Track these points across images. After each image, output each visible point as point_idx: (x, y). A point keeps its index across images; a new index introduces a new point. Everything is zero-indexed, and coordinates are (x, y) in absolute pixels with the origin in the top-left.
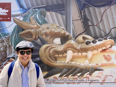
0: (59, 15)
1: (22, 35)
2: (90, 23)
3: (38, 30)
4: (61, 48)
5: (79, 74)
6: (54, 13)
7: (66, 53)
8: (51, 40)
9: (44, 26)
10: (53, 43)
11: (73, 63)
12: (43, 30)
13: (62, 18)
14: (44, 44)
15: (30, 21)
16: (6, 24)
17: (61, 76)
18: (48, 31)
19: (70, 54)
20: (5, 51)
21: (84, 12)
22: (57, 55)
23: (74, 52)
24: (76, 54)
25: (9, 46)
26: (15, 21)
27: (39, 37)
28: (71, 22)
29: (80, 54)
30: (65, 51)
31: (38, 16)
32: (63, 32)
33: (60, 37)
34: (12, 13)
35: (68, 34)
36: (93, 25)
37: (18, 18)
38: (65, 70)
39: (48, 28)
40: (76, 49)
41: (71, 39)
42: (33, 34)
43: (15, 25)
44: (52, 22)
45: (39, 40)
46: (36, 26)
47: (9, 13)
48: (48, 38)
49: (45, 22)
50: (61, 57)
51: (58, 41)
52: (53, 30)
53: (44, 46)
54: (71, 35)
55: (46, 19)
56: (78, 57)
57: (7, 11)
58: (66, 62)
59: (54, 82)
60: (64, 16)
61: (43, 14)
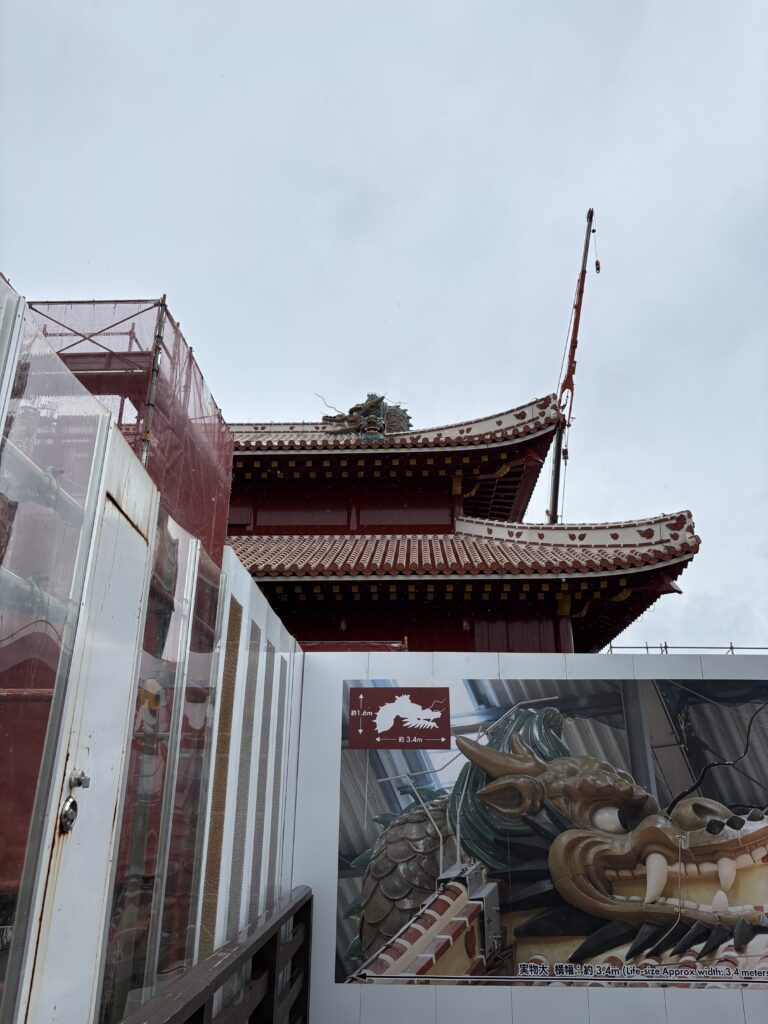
0: (607, 729)
1: (487, 795)
2: (711, 758)
3: (539, 779)
4: (622, 846)
5: (699, 948)
6: (588, 723)
7: (644, 863)
8: (587, 815)
9: (559, 766)
10: (594, 825)
11: (673, 901)
12: (556, 778)
13: (617, 737)
14: (563, 829)
15: (511, 747)
16: (435, 758)
17: (633, 955)
18: (573, 782)
19: (656, 868)
20: (432, 854)
21: (687, 720)
22: (611, 873)
23: (670, 862)
24: (678, 868)
25: (447, 837)
26: (462, 749)
27: (543, 805)
28: (649, 751)
29: (692, 868)
30: (639, 858)
31: (536, 733)
32: (625, 786)
33: (615, 805)
34: (455, 722)
35: (643, 793)
36: (722, 763)
37: (473, 737)
38: (646, 930)
39: (572, 773)
40: (675, 849)
41: (653, 811)
42: (525, 793)
43: (463, 760)
44: (584, 753)
45: (544, 814)
46: (531, 764)
47: (444, 721)
48: (576, 808)
49: (561, 752)
50: (627, 879)
51: (608, 818)
52: (589, 779)
53: (565, 838)
54: (654, 796)
55: (563, 741)
56: (688, 881)
57: (438, 714)
58: (648, 899)
59: (610, 979)
60: (624, 733)
61: (551, 725)
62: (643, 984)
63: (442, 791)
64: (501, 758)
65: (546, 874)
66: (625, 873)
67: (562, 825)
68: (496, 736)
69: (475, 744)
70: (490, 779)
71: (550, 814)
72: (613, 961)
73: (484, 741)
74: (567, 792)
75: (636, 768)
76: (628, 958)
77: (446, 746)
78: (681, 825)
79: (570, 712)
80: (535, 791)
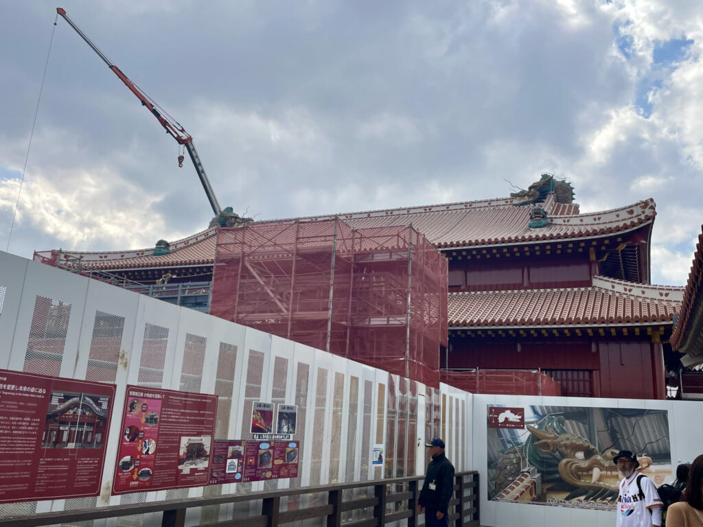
1: (537, 445)
3: (556, 441)
6: (574, 422)
7: (592, 470)
8: (572, 453)
9: (563, 436)
10: (575, 457)
11: (601, 483)
12: (562, 441)
13: (584, 427)
14: (564, 458)
15: (546, 429)
16: (519, 432)
18: (568, 442)
19: (596, 472)
21: (611, 422)
22: (580, 473)
23: (601, 470)
24: (604, 472)
26: (529, 429)
27: (557, 450)
28: (596, 433)
29: (609, 473)
30: (590, 469)
31: (555, 425)
32: (587, 444)
33: (582, 451)
34: (526, 420)
35: (593, 447)
36: (623, 438)
37: (532, 425)
38: (591, 492)
39: (568, 439)
40: (603, 466)
41: (596, 453)
42: (550, 446)
43: (529, 433)
44: (572, 432)
45: (557, 453)
46: (553, 435)
47: (522, 419)
48: (569, 451)
49: (564, 432)
50: (585, 475)
51: (580, 455)
52: (574, 441)
53: (564, 461)
54: (597, 448)
56: (607, 477)
58: (593, 481)
62: (589, 509)
63: (522, 443)
64: (542, 433)
65: (557, 472)
66: (585, 473)
67: (563, 456)
68: (540, 426)
69: (533, 428)
70: (538, 440)
71: (559, 453)
72: (579, 500)
73: (536, 427)
74: (566, 446)
75: (591, 439)
76: (584, 499)
77: (523, 428)
78: (606, 458)
79: (567, 418)
80: (555, 445)
